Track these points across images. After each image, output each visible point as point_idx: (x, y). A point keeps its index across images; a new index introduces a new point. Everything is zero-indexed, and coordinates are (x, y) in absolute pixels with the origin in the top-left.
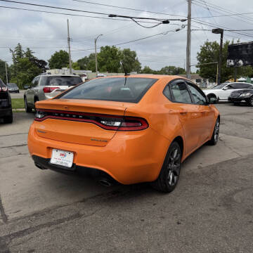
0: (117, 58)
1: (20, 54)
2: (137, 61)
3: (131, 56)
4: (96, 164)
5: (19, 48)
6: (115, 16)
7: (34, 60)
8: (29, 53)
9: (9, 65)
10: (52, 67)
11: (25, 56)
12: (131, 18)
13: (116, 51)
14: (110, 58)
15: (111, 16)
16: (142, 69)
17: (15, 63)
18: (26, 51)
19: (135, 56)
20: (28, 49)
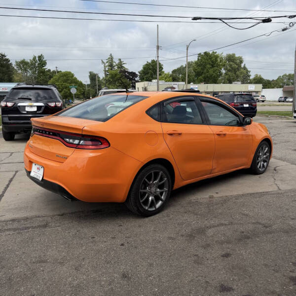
0: (218, 66)
1: (111, 66)
2: (245, 68)
3: (236, 63)
4: (55, 179)
5: (111, 58)
6: (200, 18)
7: (125, 71)
8: (120, 65)
9: (101, 78)
10: (142, 79)
11: (116, 68)
12: (220, 19)
13: (217, 57)
14: (208, 66)
15: (195, 19)
16: (251, 78)
17: (106, 75)
18: (117, 62)
19: (241, 62)
20: (120, 60)
